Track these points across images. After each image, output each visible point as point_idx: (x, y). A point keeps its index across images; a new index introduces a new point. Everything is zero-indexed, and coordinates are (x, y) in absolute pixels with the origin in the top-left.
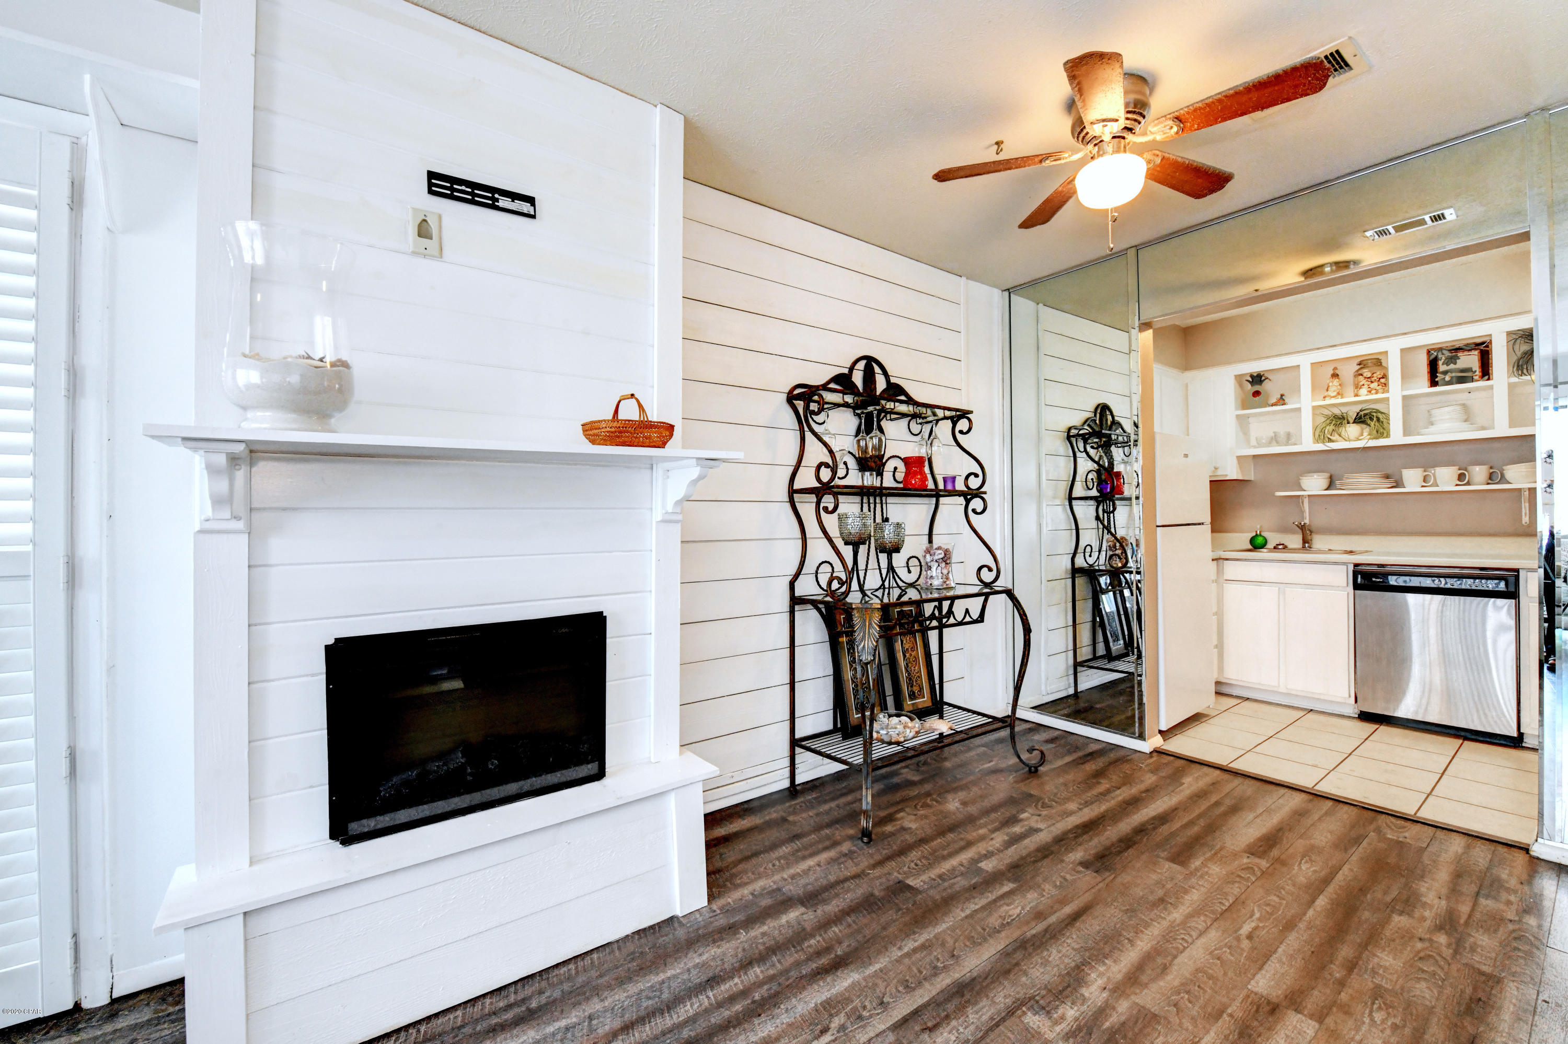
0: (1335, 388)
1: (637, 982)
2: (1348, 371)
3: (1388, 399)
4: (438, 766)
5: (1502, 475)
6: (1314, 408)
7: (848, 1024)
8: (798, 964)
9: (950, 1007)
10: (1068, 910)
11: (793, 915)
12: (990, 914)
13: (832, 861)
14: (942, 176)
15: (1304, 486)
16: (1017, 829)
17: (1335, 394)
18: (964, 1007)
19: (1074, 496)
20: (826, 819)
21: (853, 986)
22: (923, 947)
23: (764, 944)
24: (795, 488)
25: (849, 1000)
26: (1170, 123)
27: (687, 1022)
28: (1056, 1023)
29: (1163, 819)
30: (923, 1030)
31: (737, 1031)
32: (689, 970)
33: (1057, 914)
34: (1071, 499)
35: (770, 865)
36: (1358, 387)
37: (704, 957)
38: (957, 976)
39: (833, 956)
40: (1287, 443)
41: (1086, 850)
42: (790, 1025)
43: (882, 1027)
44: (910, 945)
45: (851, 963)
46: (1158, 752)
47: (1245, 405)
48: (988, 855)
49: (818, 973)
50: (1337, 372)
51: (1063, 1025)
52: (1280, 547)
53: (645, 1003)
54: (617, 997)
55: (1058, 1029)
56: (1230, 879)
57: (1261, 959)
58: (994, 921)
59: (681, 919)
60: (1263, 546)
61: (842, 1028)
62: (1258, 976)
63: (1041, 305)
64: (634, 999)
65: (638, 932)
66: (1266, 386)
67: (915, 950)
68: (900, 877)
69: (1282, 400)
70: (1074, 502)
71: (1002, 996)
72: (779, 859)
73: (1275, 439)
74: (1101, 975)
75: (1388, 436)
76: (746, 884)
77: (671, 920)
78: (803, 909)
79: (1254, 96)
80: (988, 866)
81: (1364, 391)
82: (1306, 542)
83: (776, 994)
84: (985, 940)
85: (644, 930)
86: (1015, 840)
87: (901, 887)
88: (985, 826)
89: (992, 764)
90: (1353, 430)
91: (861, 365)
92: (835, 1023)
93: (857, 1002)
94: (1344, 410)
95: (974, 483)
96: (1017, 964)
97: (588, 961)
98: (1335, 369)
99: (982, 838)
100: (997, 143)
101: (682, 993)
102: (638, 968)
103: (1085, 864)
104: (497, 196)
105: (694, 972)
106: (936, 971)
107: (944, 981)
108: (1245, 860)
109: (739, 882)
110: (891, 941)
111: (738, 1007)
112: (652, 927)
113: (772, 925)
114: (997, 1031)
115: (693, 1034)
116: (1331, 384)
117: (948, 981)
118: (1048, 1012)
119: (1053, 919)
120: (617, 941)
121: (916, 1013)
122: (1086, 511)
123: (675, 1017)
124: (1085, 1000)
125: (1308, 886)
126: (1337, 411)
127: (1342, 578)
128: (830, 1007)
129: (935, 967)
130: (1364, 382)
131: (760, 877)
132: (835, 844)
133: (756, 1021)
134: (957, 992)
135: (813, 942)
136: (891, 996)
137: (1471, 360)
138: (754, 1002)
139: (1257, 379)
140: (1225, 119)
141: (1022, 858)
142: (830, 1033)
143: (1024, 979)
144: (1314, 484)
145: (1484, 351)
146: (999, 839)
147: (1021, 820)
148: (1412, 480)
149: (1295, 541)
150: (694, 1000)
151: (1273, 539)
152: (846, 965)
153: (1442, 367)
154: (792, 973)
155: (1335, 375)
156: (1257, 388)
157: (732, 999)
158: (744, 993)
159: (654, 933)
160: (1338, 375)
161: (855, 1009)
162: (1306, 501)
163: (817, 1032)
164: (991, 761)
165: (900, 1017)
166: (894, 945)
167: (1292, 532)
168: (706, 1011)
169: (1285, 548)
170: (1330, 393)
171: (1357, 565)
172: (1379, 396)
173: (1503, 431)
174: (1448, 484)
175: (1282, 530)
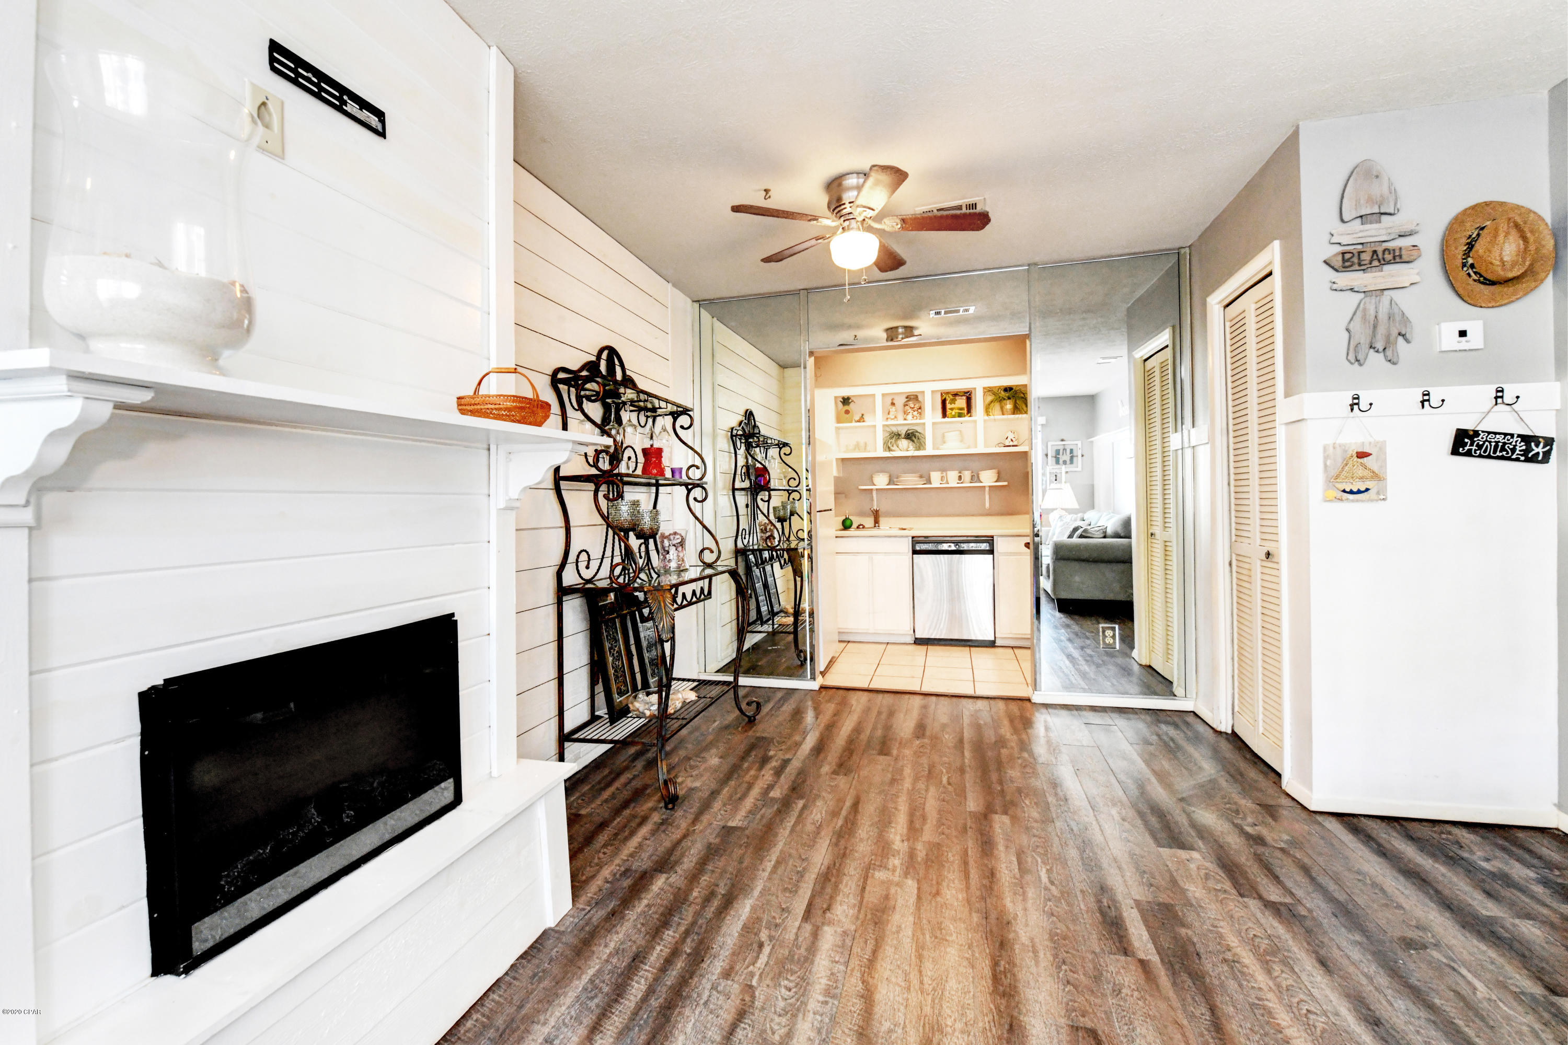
0: (894, 413)
1: (565, 994)
2: (900, 401)
3: (924, 424)
4: (292, 833)
5: (978, 477)
6: (884, 426)
7: (773, 933)
8: (698, 914)
9: (829, 890)
10: (848, 804)
11: (660, 883)
12: (804, 825)
13: (654, 832)
14: (736, 209)
15: (875, 482)
16: (774, 764)
17: (894, 417)
18: (837, 886)
19: (736, 487)
20: (617, 802)
21: (754, 909)
22: (778, 863)
23: (656, 913)
24: (561, 475)
25: (759, 919)
26: (899, 221)
27: (647, 996)
28: (894, 871)
29: (858, 730)
30: (824, 912)
31: (696, 979)
32: (607, 961)
33: (845, 808)
34: (734, 490)
35: (601, 855)
36: (905, 413)
37: (612, 945)
38: (816, 870)
39: (720, 896)
40: (865, 450)
41: (830, 764)
42: (733, 954)
43: (797, 924)
44: (769, 865)
45: (737, 896)
46: (823, 688)
47: (839, 420)
48: (770, 787)
49: (721, 913)
50: (895, 402)
51: (898, 870)
52: (861, 527)
53: (592, 1004)
54: (557, 1014)
55: (897, 874)
56: (918, 754)
57: (962, 793)
58: (810, 828)
59: (557, 928)
60: (850, 527)
61: (771, 938)
62: (968, 803)
63: (715, 319)
64: (577, 1006)
65: (521, 957)
66: (852, 407)
67: (775, 868)
68: (722, 823)
69: (862, 419)
70: (737, 493)
71: (852, 870)
72: (605, 846)
73: (857, 447)
74: (896, 834)
75: (925, 449)
76: (593, 877)
77: (545, 934)
78: (665, 876)
79: (949, 221)
80: (776, 793)
81: (910, 417)
82: (876, 522)
83: (701, 942)
84: (815, 842)
85: (526, 953)
86: (778, 772)
87: (727, 831)
88: (749, 769)
89: (716, 724)
90: (904, 443)
91: (605, 355)
92: (764, 936)
93: (765, 917)
94: (899, 429)
95: (696, 474)
96: (846, 848)
97: (489, 1004)
98: (894, 400)
99: (756, 778)
100: (765, 190)
101: (620, 980)
102: (553, 984)
103: (835, 772)
104: (345, 97)
105: (614, 960)
106: (801, 875)
107: (811, 878)
108: (918, 742)
109: (584, 878)
110: (754, 868)
111: (680, 964)
112: (532, 947)
113: (649, 897)
114: (867, 892)
115: (661, 1000)
116: (891, 410)
117: (814, 876)
118: (885, 867)
119: (844, 813)
120: (506, 974)
121: (810, 905)
122: (742, 499)
123: (632, 998)
124: (898, 852)
125: (955, 747)
126: (894, 429)
127: (906, 546)
128: (749, 929)
129: (798, 872)
130: (910, 410)
131: (600, 866)
132: (644, 820)
133: (704, 965)
134: (825, 881)
135: (695, 894)
136: (786, 903)
137: (961, 402)
138: (689, 955)
139: (846, 401)
140: (928, 230)
141: (794, 782)
142: (766, 945)
143: (856, 854)
144: (881, 481)
145: (968, 396)
146: (767, 775)
147: (771, 757)
148: (936, 477)
149: (869, 522)
150: (636, 978)
151: (856, 521)
152: (736, 897)
153: (949, 406)
154: (700, 922)
155: (893, 404)
156: (846, 408)
157: (668, 962)
158: (675, 953)
159: (539, 950)
160: (895, 404)
161: (768, 922)
162: (874, 493)
163: (756, 949)
164: (715, 721)
165: (803, 912)
166: (758, 870)
167: (868, 516)
168: (656, 979)
169: (864, 527)
170: (892, 416)
171: (913, 537)
172: (918, 421)
173: (981, 449)
174: (953, 483)
175: (862, 514)
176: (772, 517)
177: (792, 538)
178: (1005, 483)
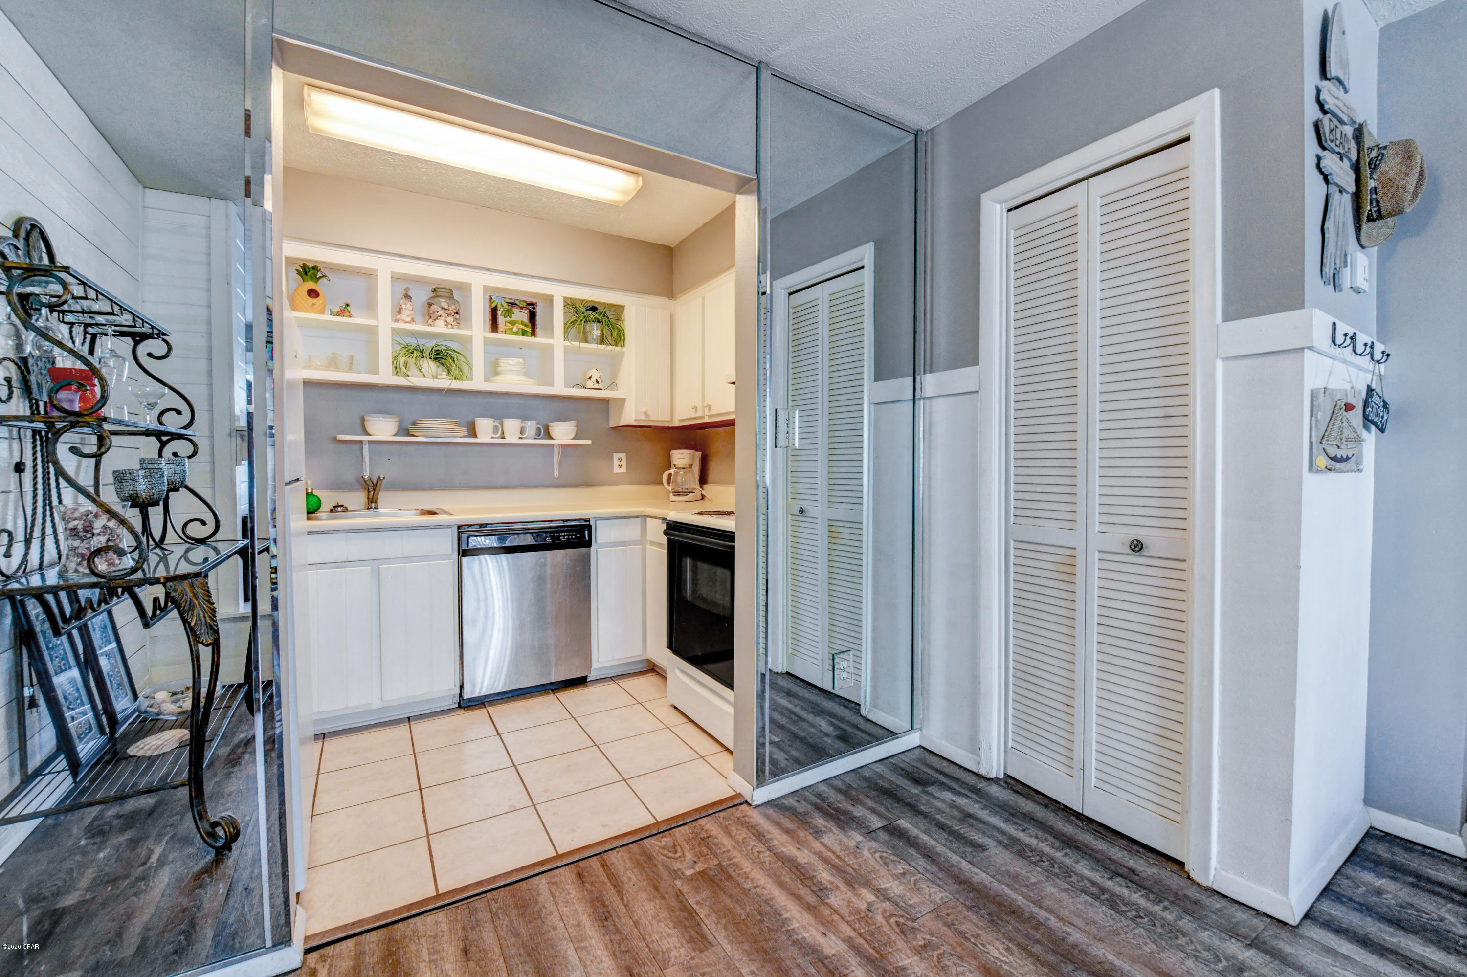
0: (408, 312)
2: (421, 295)
5: (548, 431)
6: (393, 330)
15: (370, 429)
17: (409, 319)
36: (431, 315)
40: (350, 370)
50: (410, 293)
52: (339, 509)
60: (319, 510)
66: (323, 286)
69: (346, 310)
73: (334, 362)
75: (466, 379)
81: (439, 323)
82: (372, 500)
90: (430, 366)
94: (421, 340)
98: (407, 289)
116: (404, 306)
126: (412, 339)
127: (442, 542)
130: (441, 312)
137: (521, 314)
139: (309, 271)
144: (382, 427)
148: (485, 429)
149: (356, 499)
151: (328, 499)
153: (501, 317)
155: (408, 297)
156: (312, 286)
160: (411, 298)
162: (366, 448)
167: (353, 488)
169: (346, 510)
170: (405, 316)
171: (459, 528)
172: (455, 331)
173: (559, 388)
174: (512, 438)
175: (338, 486)
176: (109, 496)
177: (171, 537)
178: (589, 442)
